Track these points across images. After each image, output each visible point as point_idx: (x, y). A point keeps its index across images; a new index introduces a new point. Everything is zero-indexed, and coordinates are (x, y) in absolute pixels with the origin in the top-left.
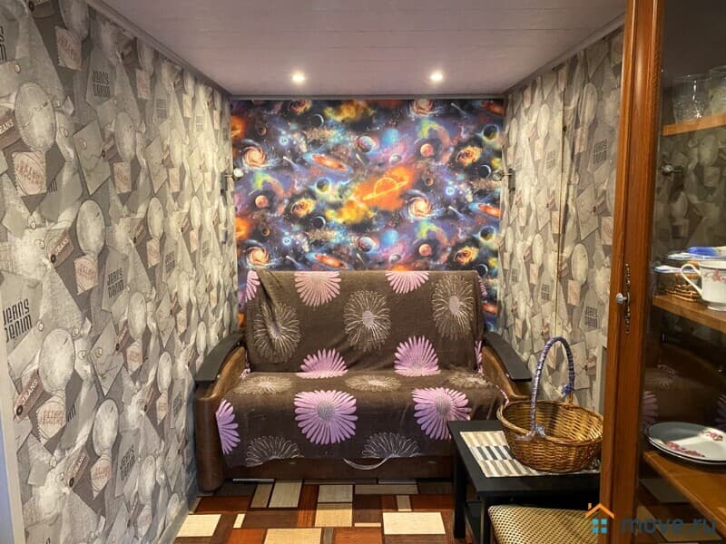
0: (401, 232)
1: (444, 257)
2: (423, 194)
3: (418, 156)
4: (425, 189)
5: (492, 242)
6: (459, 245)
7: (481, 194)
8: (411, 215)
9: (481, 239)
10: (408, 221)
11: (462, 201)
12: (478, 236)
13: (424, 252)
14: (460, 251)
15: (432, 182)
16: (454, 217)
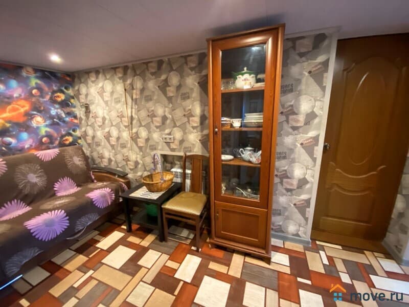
0: (29, 133)
1: (57, 142)
2: (39, 114)
3: (31, 95)
4: (39, 111)
5: (78, 133)
6: (63, 136)
7: (68, 114)
8: (34, 124)
9: (73, 133)
10: (33, 127)
11: (60, 116)
12: (71, 132)
13: (45, 141)
14: (64, 139)
15: (42, 108)
16: (58, 124)
